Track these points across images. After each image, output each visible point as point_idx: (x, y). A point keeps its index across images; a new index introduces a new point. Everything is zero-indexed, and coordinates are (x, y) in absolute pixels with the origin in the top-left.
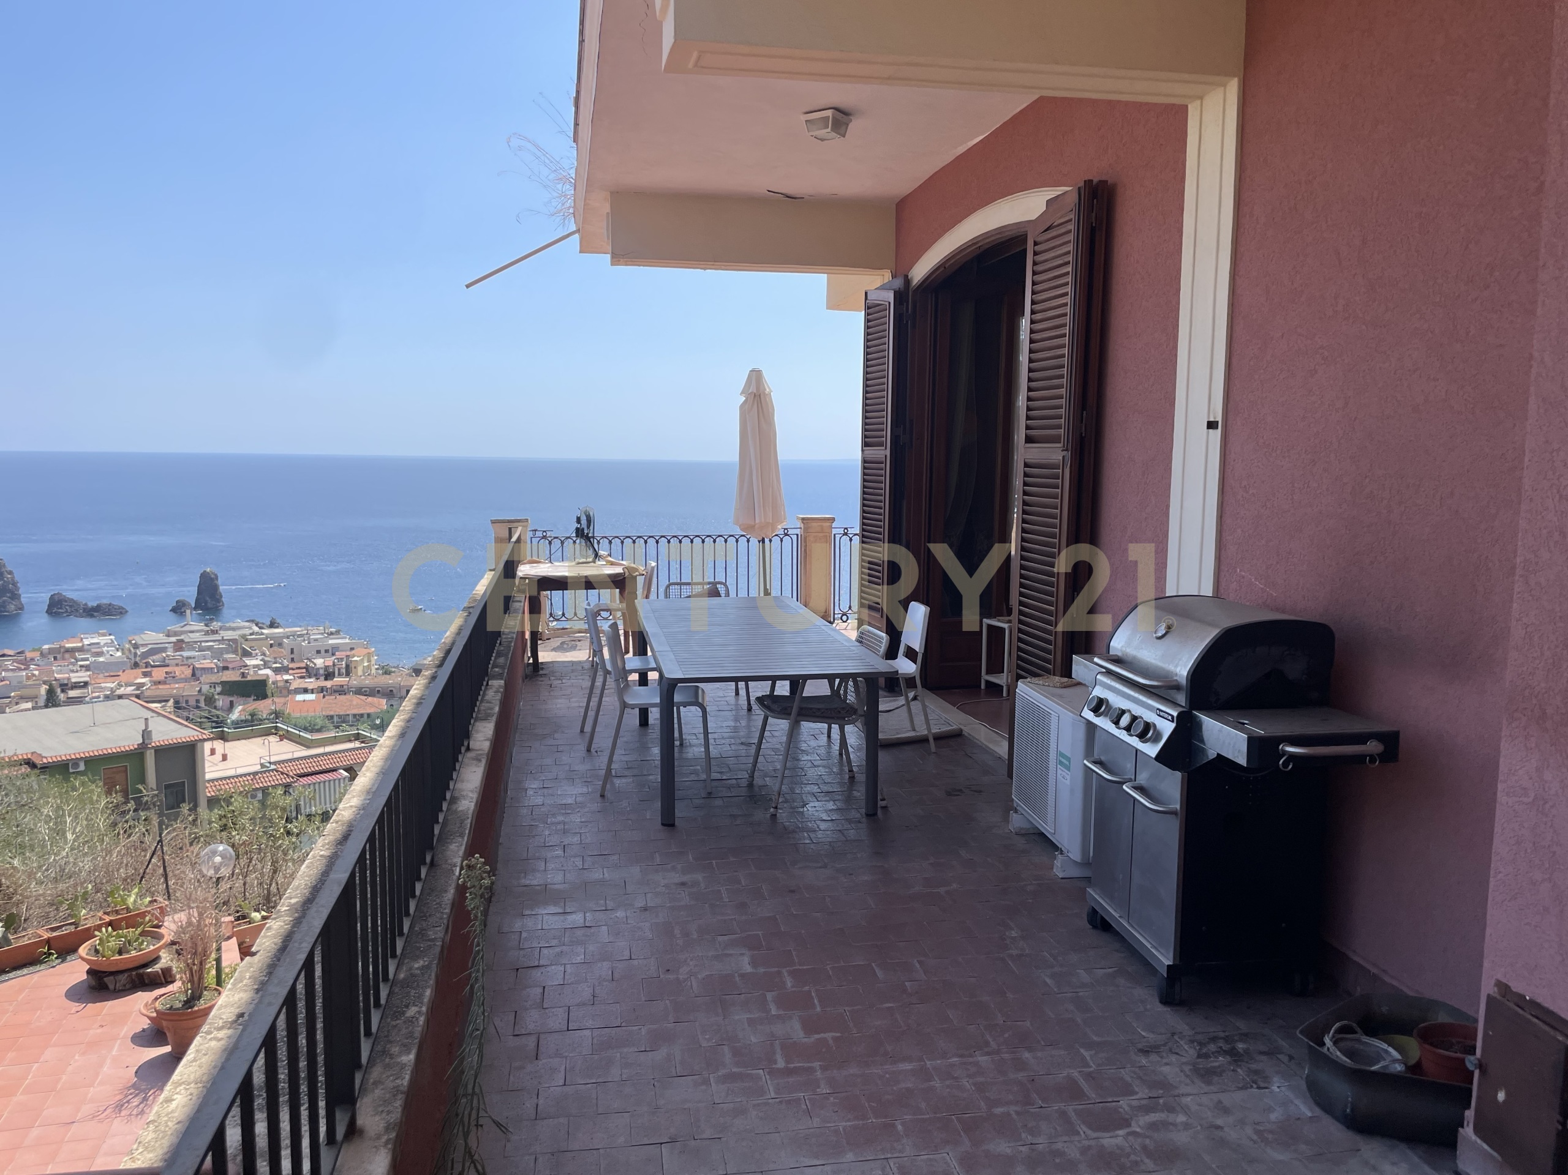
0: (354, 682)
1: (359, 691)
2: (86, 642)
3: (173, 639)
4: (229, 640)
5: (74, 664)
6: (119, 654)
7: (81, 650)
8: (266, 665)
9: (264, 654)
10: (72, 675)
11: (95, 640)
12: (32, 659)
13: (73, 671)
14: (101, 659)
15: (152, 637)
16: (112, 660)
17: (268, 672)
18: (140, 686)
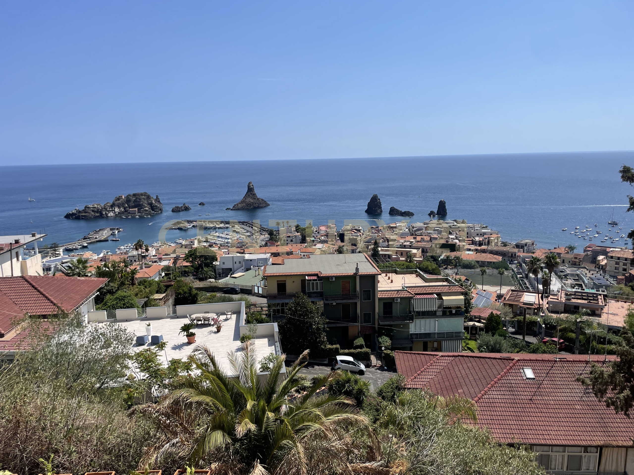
0: (490, 248)
1: (492, 252)
2: (397, 225)
3: (426, 226)
4: (445, 227)
5: (393, 232)
6: (407, 230)
7: (395, 227)
8: (457, 238)
9: (457, 234)
10: (391, 236)
11: (400, 225)
12: (381, 230)
13: (392, 235)
14: (401, 231)
15: (419, 224)
16: (404, 232)
17: (457, 241)
18: (411, 242)
